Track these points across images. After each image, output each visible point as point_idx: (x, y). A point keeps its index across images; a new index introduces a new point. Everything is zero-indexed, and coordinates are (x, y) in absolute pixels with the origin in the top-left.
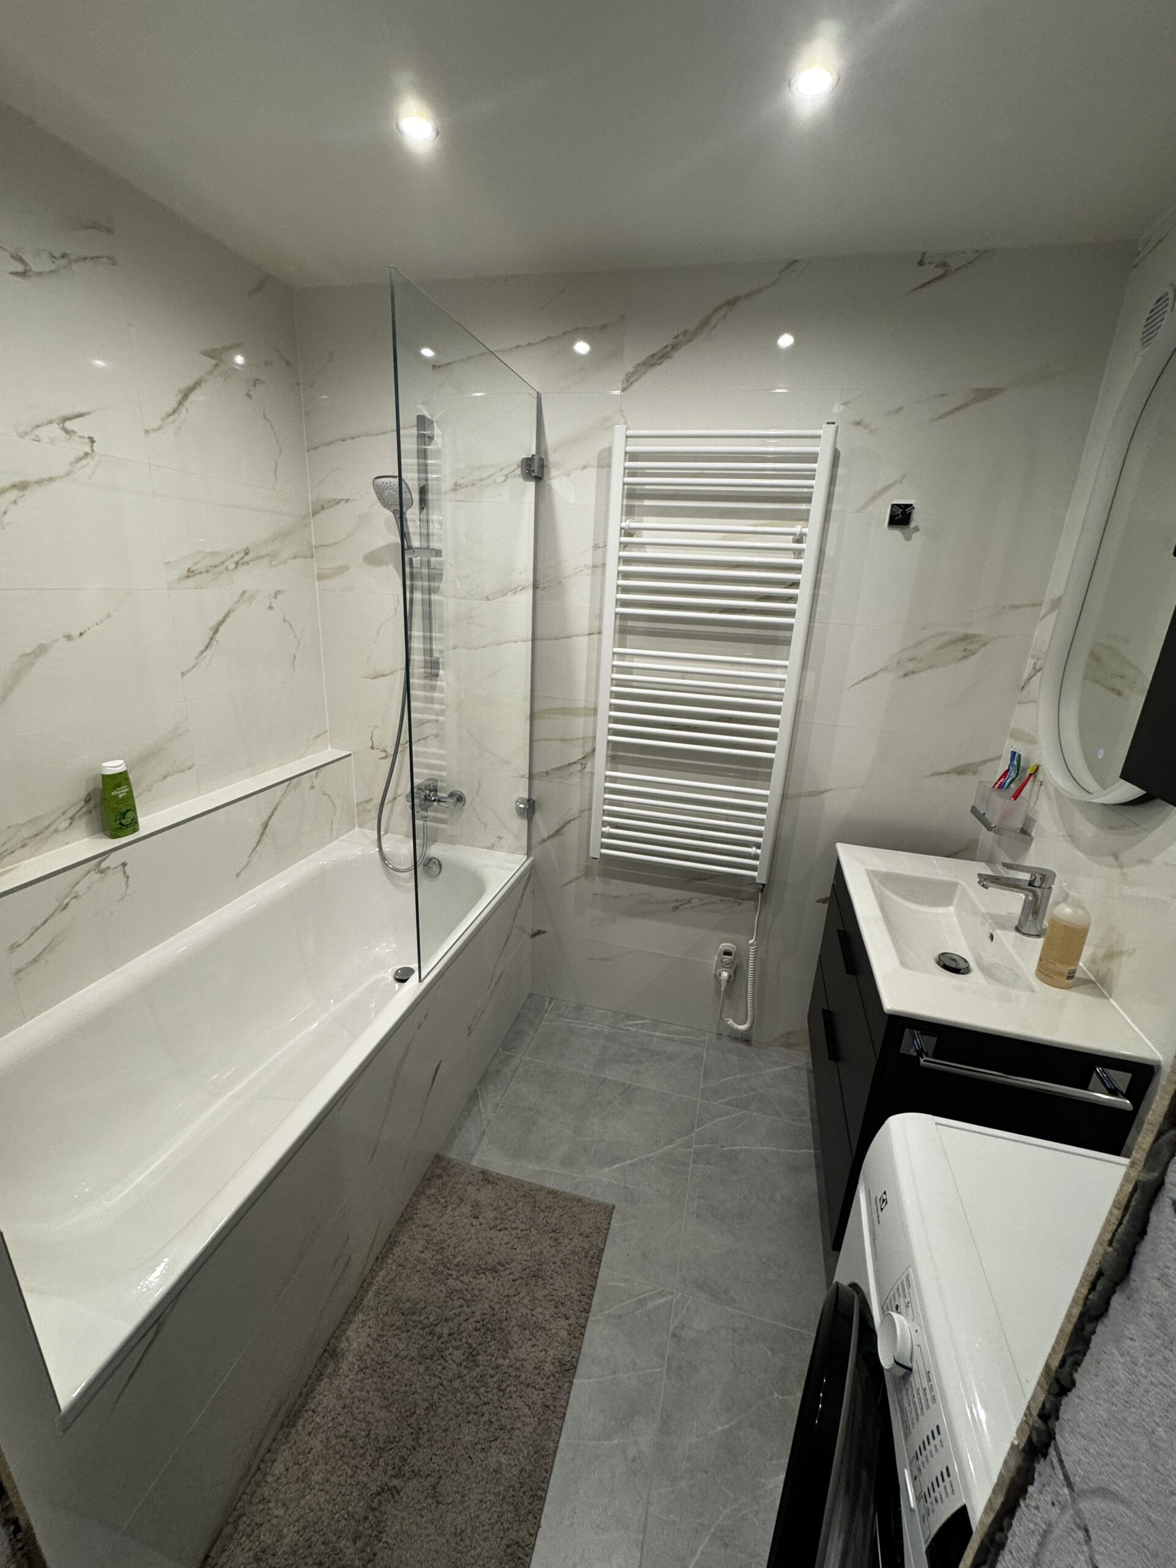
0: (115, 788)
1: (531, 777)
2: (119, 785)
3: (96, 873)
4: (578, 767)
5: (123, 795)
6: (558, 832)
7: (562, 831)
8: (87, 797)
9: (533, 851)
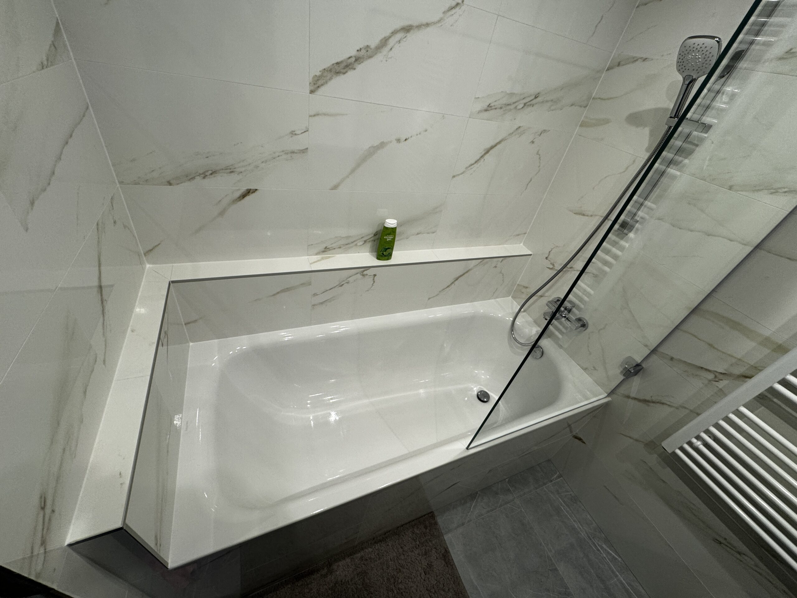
0: (386, 235)
1: (654, 351)
2: (389, 234)
3: (361, 275)
4: (711, 376)
5: (389, 240)
6: (645, 401)
7: (652, 404)
8: (376, 233)
9: (614, 396)
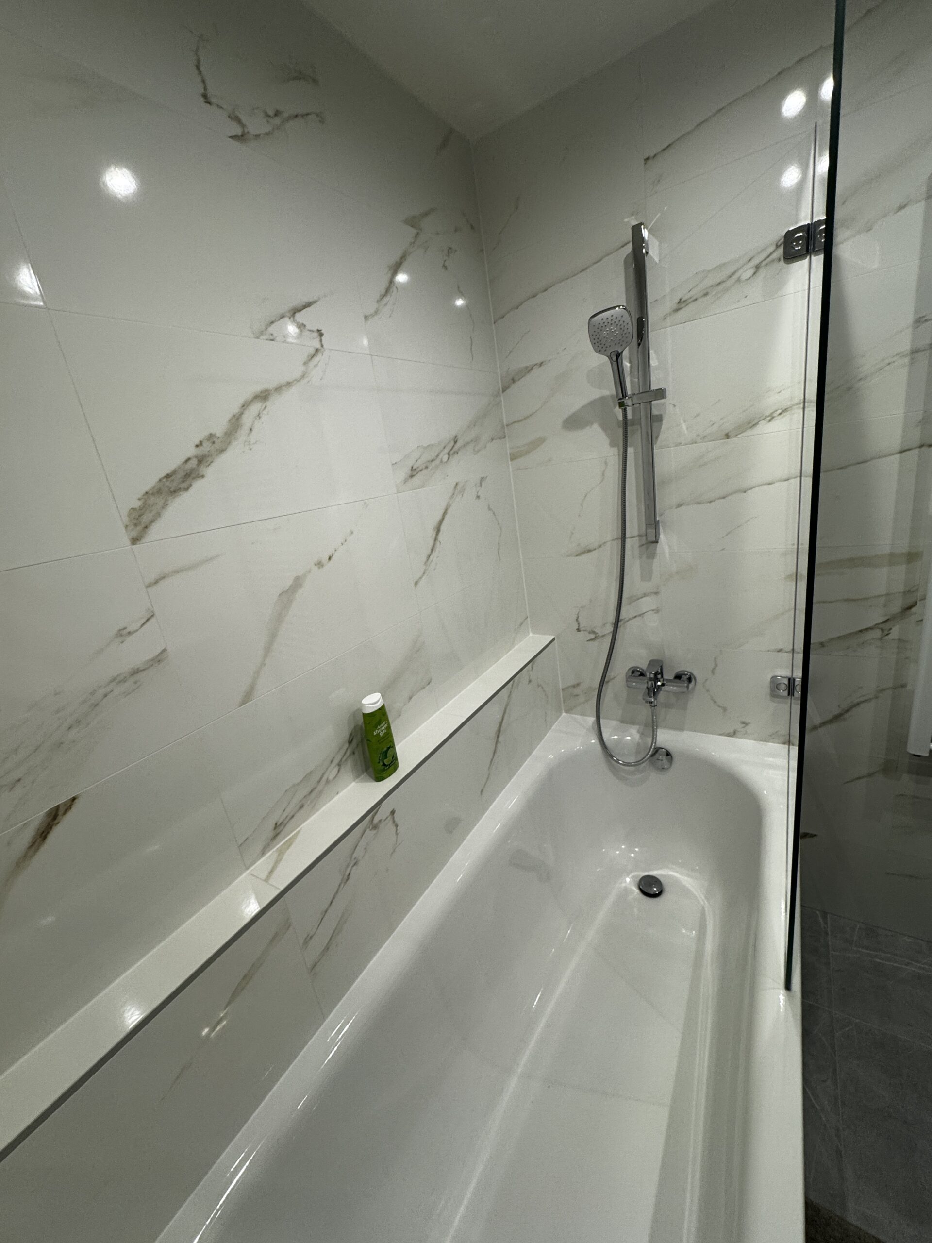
0: (376, 727)
2: (379, 723)
3: (371, 830)
4: (877, 633)
5: (384, 732)
7: (846, 716)
8: (350, 738)
